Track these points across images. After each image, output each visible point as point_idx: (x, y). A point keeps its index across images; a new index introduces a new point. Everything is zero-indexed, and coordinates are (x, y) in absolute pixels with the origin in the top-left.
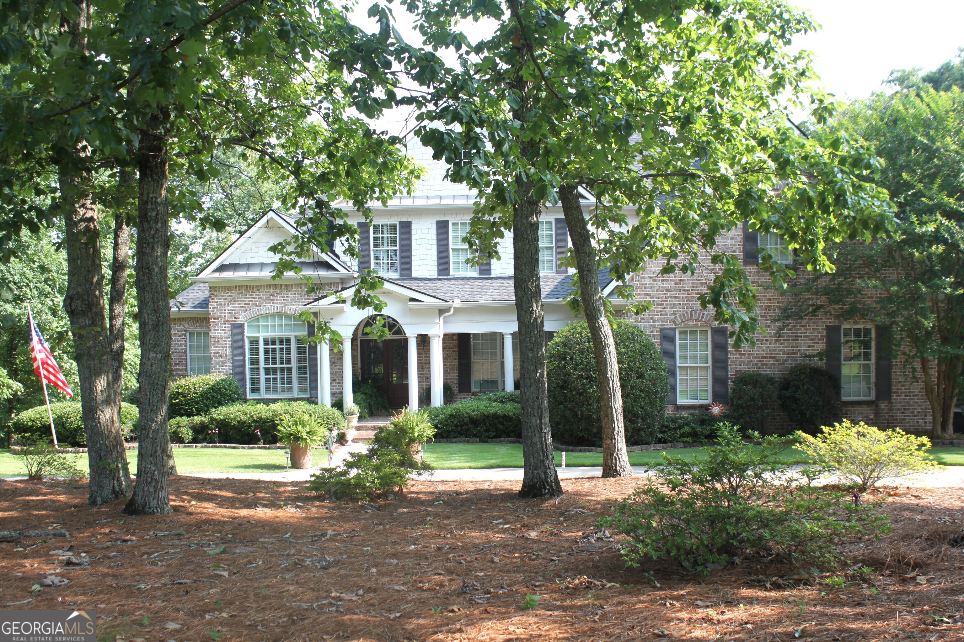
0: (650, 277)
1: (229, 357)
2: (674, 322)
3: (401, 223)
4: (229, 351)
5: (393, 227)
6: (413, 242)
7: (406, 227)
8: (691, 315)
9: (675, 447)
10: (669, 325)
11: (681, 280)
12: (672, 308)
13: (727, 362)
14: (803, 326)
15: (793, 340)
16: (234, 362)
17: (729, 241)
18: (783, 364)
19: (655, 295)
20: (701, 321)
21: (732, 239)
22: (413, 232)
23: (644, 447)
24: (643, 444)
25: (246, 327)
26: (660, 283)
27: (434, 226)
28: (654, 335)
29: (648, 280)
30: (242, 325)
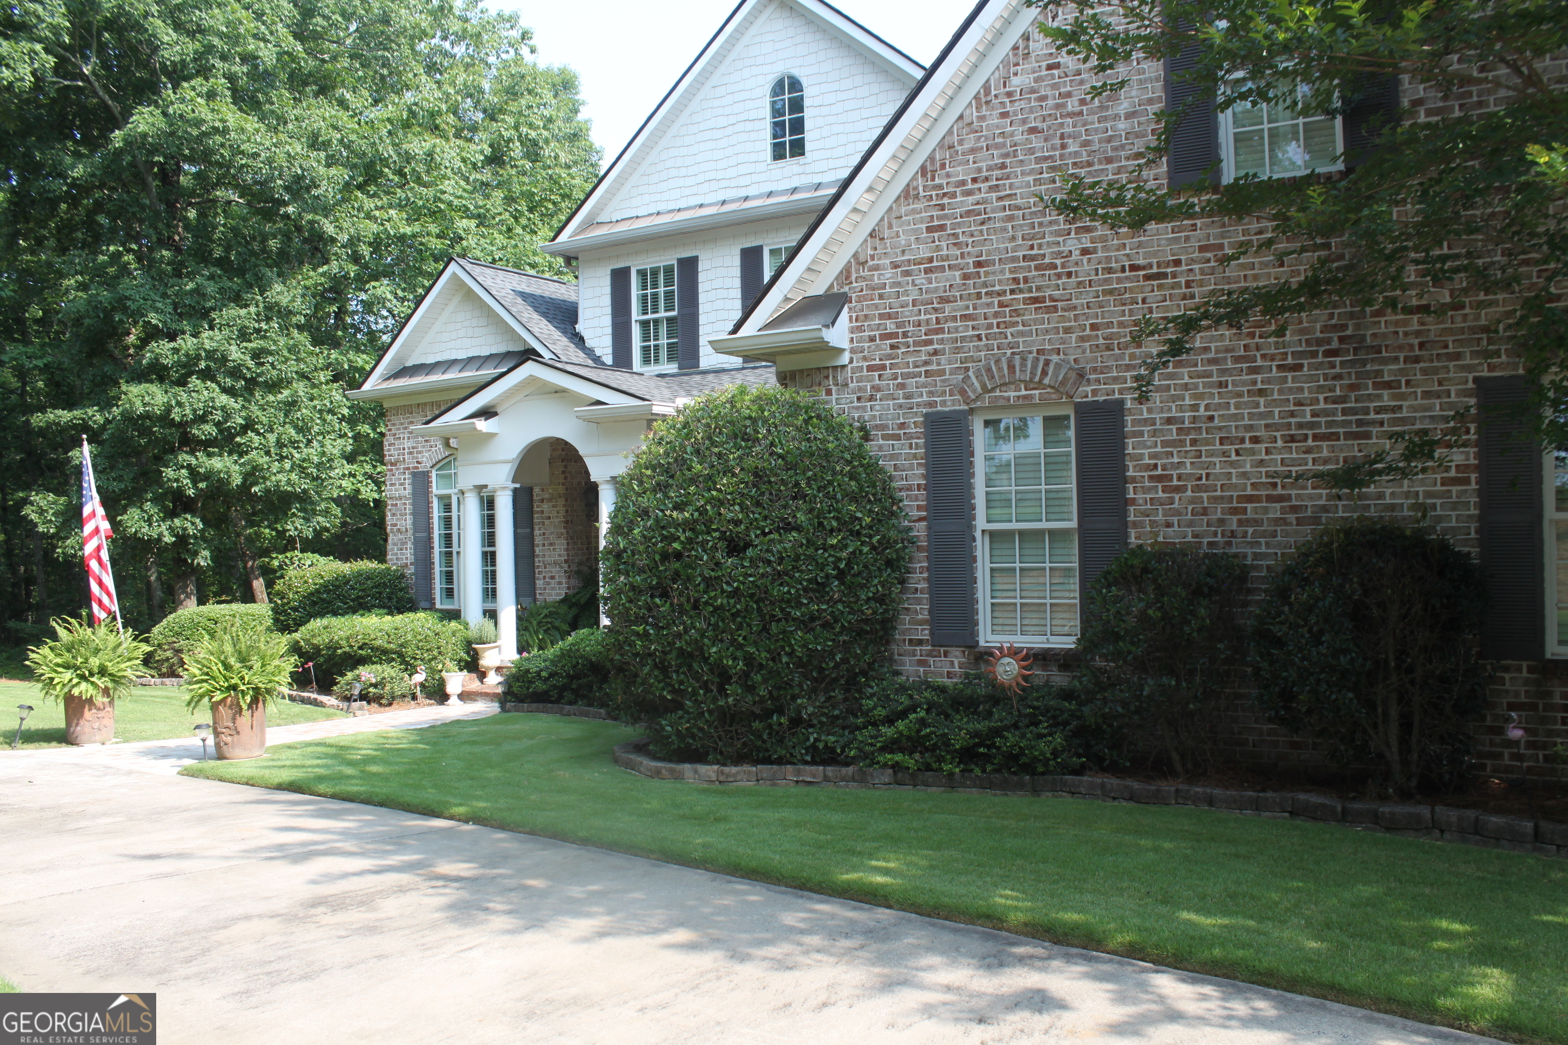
0: (895, 266)
1: (410, 532)
2: (963, 392)
3: (680, 261)
4: (409, 520)
5: (669, 270)
6: (702, 298)
7: (689, 267)
8: (1011, 368)
9: (861, 779)
10: (950, 404)
11: (979, 264)
12: (957, 350)
13: (1125, 514)
14: (1388, 385)
15: (1349, 436)
16: (416, 542)
17: (1122, 125)
18: (1316, 520)
19: (908, 314)
20: (1040, 385)
21: (1129, 116)
22: (702, 277)
23: (765, 770)
24: (767, 761)
25: (434, 479)
26: (921, 279)
27: (737, 261)
28: (909, 436)
29: (889, 273)
30: (426, 475)
